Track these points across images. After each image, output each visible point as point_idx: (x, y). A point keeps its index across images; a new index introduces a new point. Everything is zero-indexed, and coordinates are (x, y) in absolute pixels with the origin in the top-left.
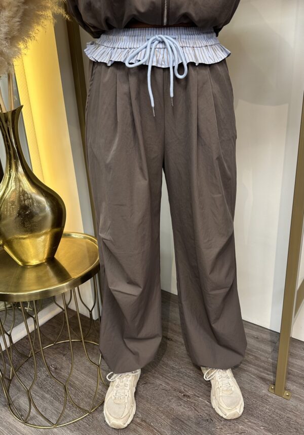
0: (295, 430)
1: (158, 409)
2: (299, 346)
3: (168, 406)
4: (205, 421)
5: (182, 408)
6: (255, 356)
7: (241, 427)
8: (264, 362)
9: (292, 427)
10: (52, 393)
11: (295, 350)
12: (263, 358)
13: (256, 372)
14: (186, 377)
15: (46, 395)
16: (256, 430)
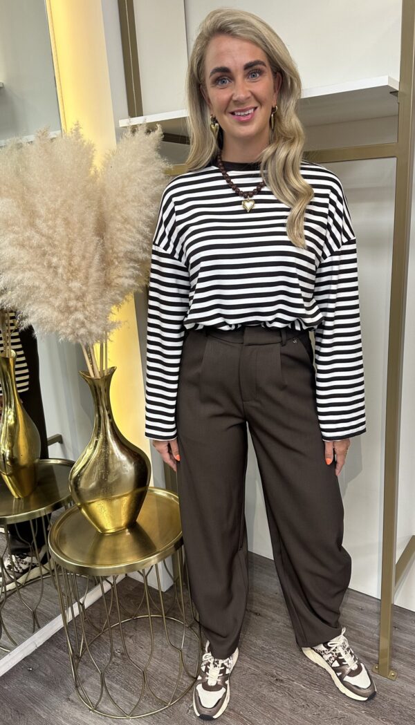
0: (399, 713)
1: (247, 696)
2: (411, 618)
3: (259, 692)
4: (301, 707)
5: (275, 694)
6: (359, 632)
7: (340, 712)
8: (369, 638)
9: (395, 710)
10: (122, 683)
11: (406, 623)
12: (367, 634)
13: (359, 650)
14: (278, 659)
15: (115, 685)
16: (356, 715)
